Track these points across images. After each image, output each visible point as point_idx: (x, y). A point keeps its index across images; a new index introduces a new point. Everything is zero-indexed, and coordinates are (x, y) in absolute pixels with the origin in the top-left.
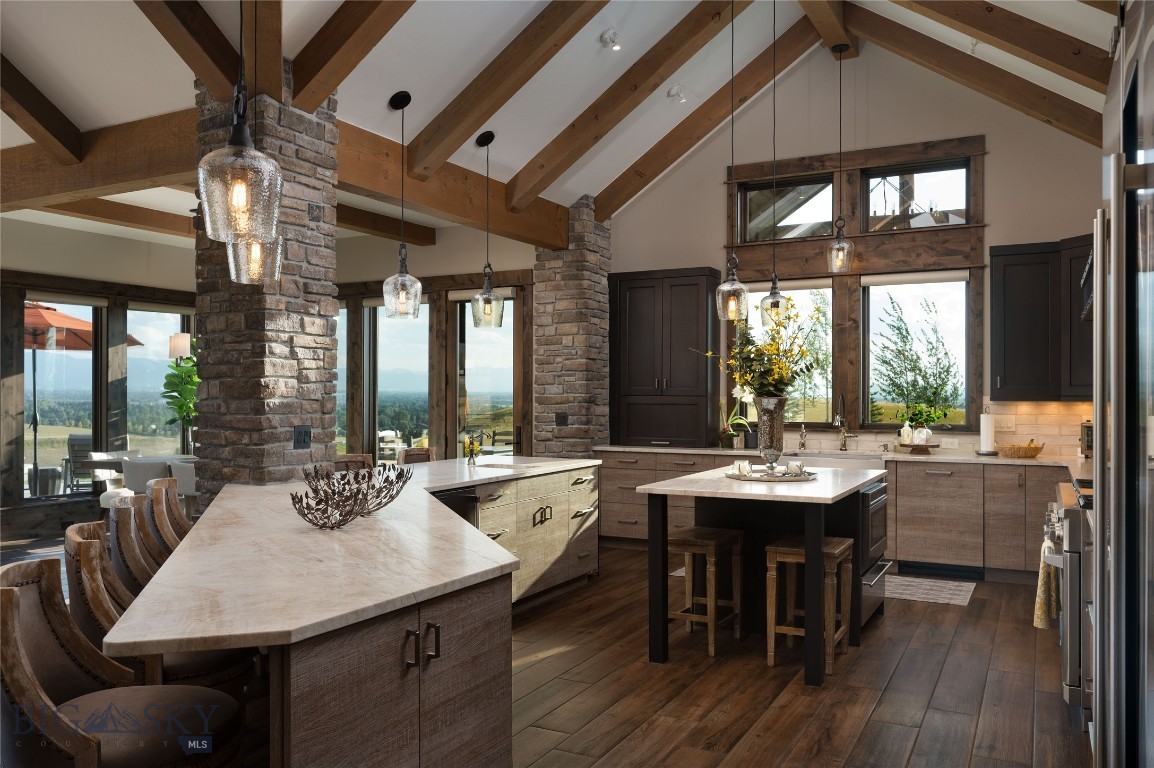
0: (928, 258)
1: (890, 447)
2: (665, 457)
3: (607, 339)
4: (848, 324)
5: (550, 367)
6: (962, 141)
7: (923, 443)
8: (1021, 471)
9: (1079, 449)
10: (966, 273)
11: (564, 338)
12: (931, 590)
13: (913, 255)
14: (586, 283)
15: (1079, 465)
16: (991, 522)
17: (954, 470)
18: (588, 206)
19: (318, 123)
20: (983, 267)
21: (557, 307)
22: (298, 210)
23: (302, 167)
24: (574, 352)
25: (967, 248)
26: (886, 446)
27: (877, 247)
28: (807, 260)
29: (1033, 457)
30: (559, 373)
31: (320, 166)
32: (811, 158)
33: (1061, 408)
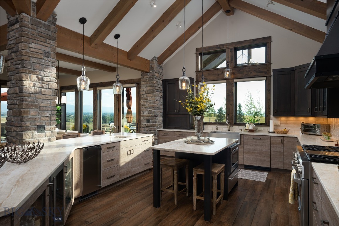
0: (254, 74)
1: (243, 130)
2: (177, 132)
3: (162, 98)
4: (231, 93)
5: (145, 106)
6: (264, 38)
7: (252, 129)
8: (282, 138)
9: (300, 131)
10: (265, 78)
11: (149, 98)
12: (254, 175)
13: (250, 73)
14: (155, 82)
15: (300, 136)
16: (272, 153)
17: (262, 138)
18: (155, 60)
19: (48, 25)
20: (271, 76)
21: (147, 89)
22: (39, 53)
23: (40, 39)
24: (151, 102)
25: (266, 70)
26: (241, 130)
27: (239, 71)
28: (218, 75)
29: (286, 134)
30: (147, 108)
31: (48, 39)
32: (220, 45)
33: (294, 118)
